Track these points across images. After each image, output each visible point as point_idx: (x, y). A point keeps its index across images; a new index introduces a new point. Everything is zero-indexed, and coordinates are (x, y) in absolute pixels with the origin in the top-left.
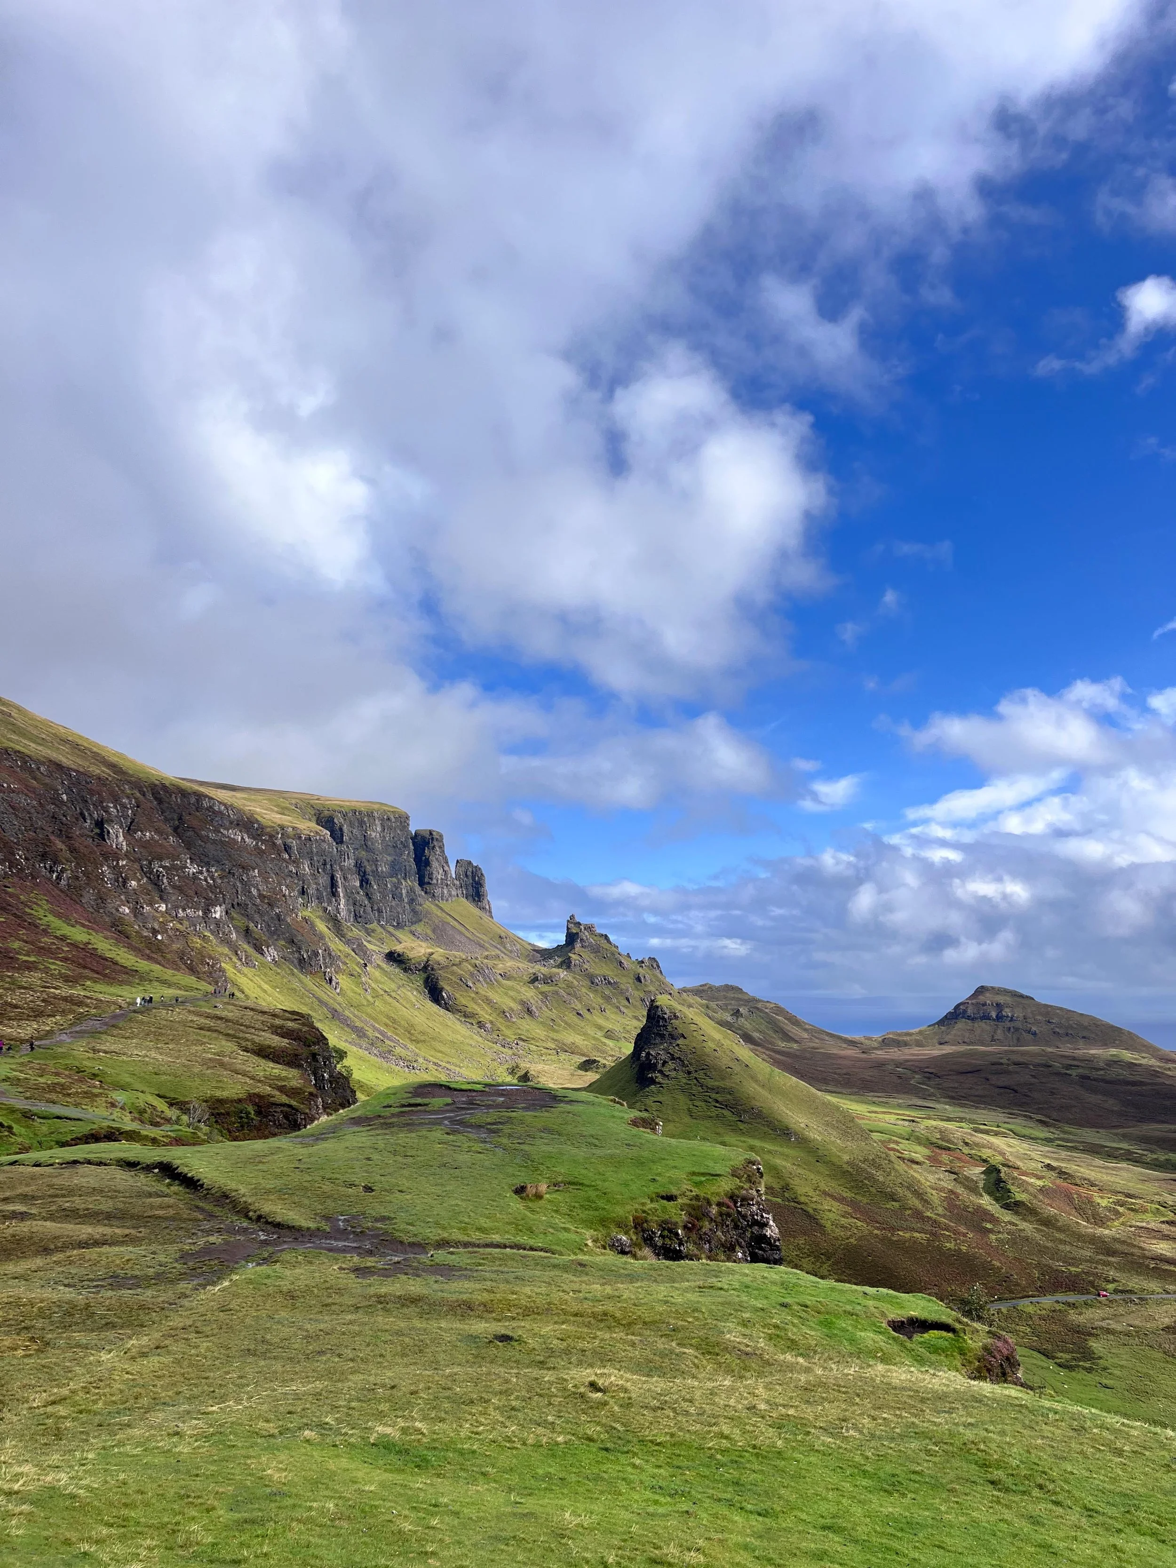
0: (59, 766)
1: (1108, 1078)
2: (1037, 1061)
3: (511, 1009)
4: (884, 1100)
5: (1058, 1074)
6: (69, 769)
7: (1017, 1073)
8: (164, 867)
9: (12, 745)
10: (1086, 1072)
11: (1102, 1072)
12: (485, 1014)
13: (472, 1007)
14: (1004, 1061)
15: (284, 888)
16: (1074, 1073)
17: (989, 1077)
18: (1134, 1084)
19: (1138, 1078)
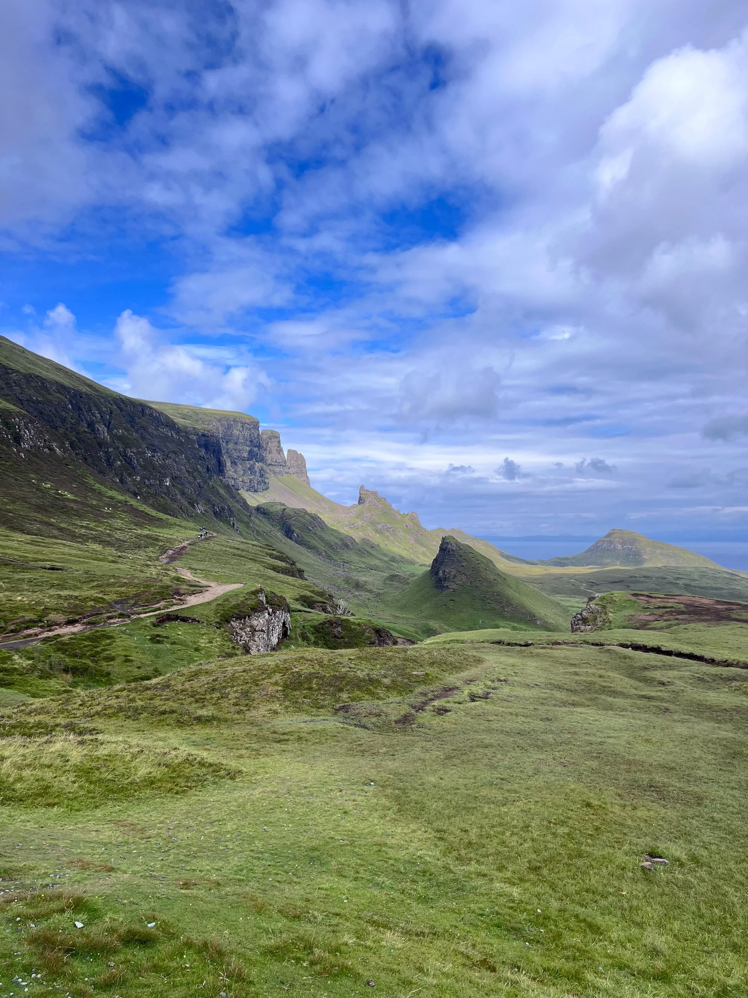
0: (63, 386)
1: (701, 585)
2: (657, 575)
3: (336, 543)
4: (567, 599)
5: (671, 583)
6: (69, 388)
7: (646, 582)
8: (133, 452)
9: (33, 372)
10: (688, 582)
11: (697, 582)
12: (321, 546)
13: (314, 542)
14: (637, 575)
15: (199, 467)
16: (681, 582)
17: (629, 585)
18: (717, 589)
19: (719, 586)
